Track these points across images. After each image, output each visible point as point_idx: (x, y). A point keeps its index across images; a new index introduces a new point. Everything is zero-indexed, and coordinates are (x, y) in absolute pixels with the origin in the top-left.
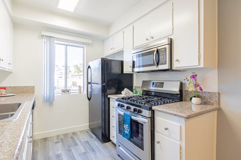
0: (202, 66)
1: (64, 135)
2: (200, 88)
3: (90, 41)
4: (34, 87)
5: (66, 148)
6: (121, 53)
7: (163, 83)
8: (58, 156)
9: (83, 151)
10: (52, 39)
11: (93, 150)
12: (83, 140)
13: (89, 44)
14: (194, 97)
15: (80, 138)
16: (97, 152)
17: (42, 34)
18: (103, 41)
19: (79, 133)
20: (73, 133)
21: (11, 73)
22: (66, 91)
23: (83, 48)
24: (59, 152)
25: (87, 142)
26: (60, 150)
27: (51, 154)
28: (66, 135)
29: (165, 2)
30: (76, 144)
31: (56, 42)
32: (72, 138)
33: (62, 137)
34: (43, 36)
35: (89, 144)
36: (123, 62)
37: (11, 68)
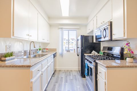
0: (126, 37)
2: (132, 51)
3: (78, 27)
4: (56, 49)
5: (66, 76)
6: (92, 31)
7: (112, 48)
8: (62, 78)
9: (72, 78)
10: (62, 29)
11: (76, 79)
12: (74, 74)
14: (128, 57)
15: (73, 73)
16: (77, 81)
17: (59, 27)
18: (86, 26)
19: (73, 71)
20: (71, 71)
21: (49, 43)
22: (68, 51)
23: (76, 30)
25: (75, 75)
26: (63, 76)
27: (60, 76)
28: (68, 71)
29: (108, 1)
30: (70, 75)
31: (64, 30)
32: (70, 72)
33: (66, 71)
34: (59, 28)
35: (76, 77)
36: (93, 36)
37: (49, 42)
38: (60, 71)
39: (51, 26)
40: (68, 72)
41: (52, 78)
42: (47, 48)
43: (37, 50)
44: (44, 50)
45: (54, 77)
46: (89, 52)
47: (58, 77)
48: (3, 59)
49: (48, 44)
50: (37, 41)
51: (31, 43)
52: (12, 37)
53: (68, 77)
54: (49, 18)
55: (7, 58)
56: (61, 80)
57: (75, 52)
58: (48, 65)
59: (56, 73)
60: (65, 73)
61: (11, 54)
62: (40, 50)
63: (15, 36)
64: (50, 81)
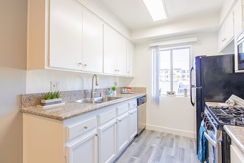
1: (168, 134)
4: (146, 88)
5: (161, 145)
8: (151, 148)
9: (173, 154)
10: (157, 48)
12: (180, 146)
13: (195, 42)
15: (180, 142)
19: (182, 138)
20: (177, 136)
21: (133, 78)
22: (171, 93)
23: (189, 48)
24: (154, 145)
25: (183, 149)
26: (156, 144)
27: (148, 143)
28: (169, 135)
30: (171, 146)
32: (172, 139)
33: (165, 136)
34: (151, 47)
35: (183, 153)
36: (233, 56)
37: (131, 75)
38: (152, 132)
39: (135, 45)
40: (169, 139)
41: (134, 143)
42: (129, 87)
43: (109, 89)
44: (123, 90)
45: (137, 142)
46: (221, 97)
47: (144, 145)
48: (43, 101)
49: (131, 79)
50: (102, 74)
51: (93, 77)
52: (46, 67)
53: (165, 150)
54: (131, 30)
55: (47, 101)
56: (147, 152)
57: (186, 96)
58: (119, 118)
59: (143, 136)
60: (160, 140)
61: (56, 95)
62: (114, 89)
63: (51, 66)
64: (128, 149)
